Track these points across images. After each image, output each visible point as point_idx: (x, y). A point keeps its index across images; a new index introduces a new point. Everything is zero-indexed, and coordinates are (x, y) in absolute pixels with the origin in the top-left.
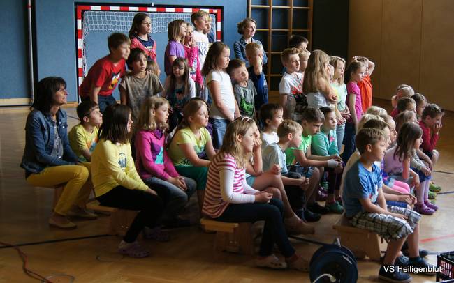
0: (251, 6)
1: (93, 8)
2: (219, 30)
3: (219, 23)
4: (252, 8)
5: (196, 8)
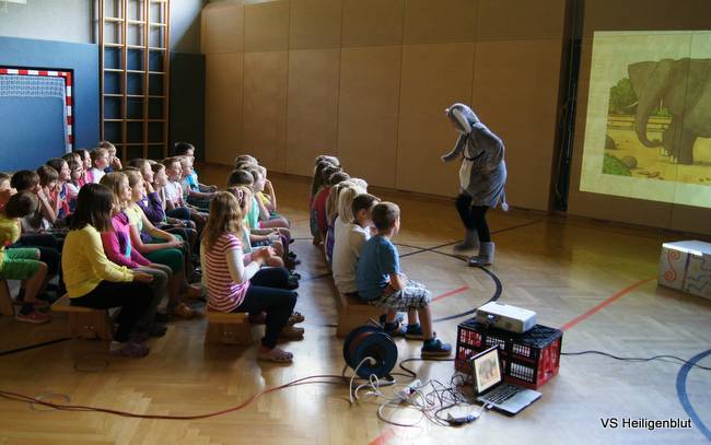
0: (104, 69)
2: (69, 95)
3: (69, 88)
4: (106, 72)
5: (43, 70)
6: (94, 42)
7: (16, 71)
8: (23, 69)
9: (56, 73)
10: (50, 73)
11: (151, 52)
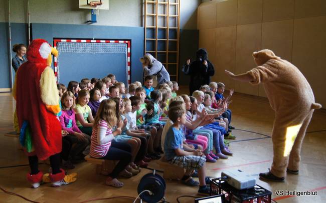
0: (146, 39)
1: (62, 40)
2: (129, 52)
3: (129, 48)
5: (117, 40)
6: (142, 26)
7: (104, 41)
8: (108, 40)
9: (123, 42)
10: (120, 42)
11: (170, 30)
